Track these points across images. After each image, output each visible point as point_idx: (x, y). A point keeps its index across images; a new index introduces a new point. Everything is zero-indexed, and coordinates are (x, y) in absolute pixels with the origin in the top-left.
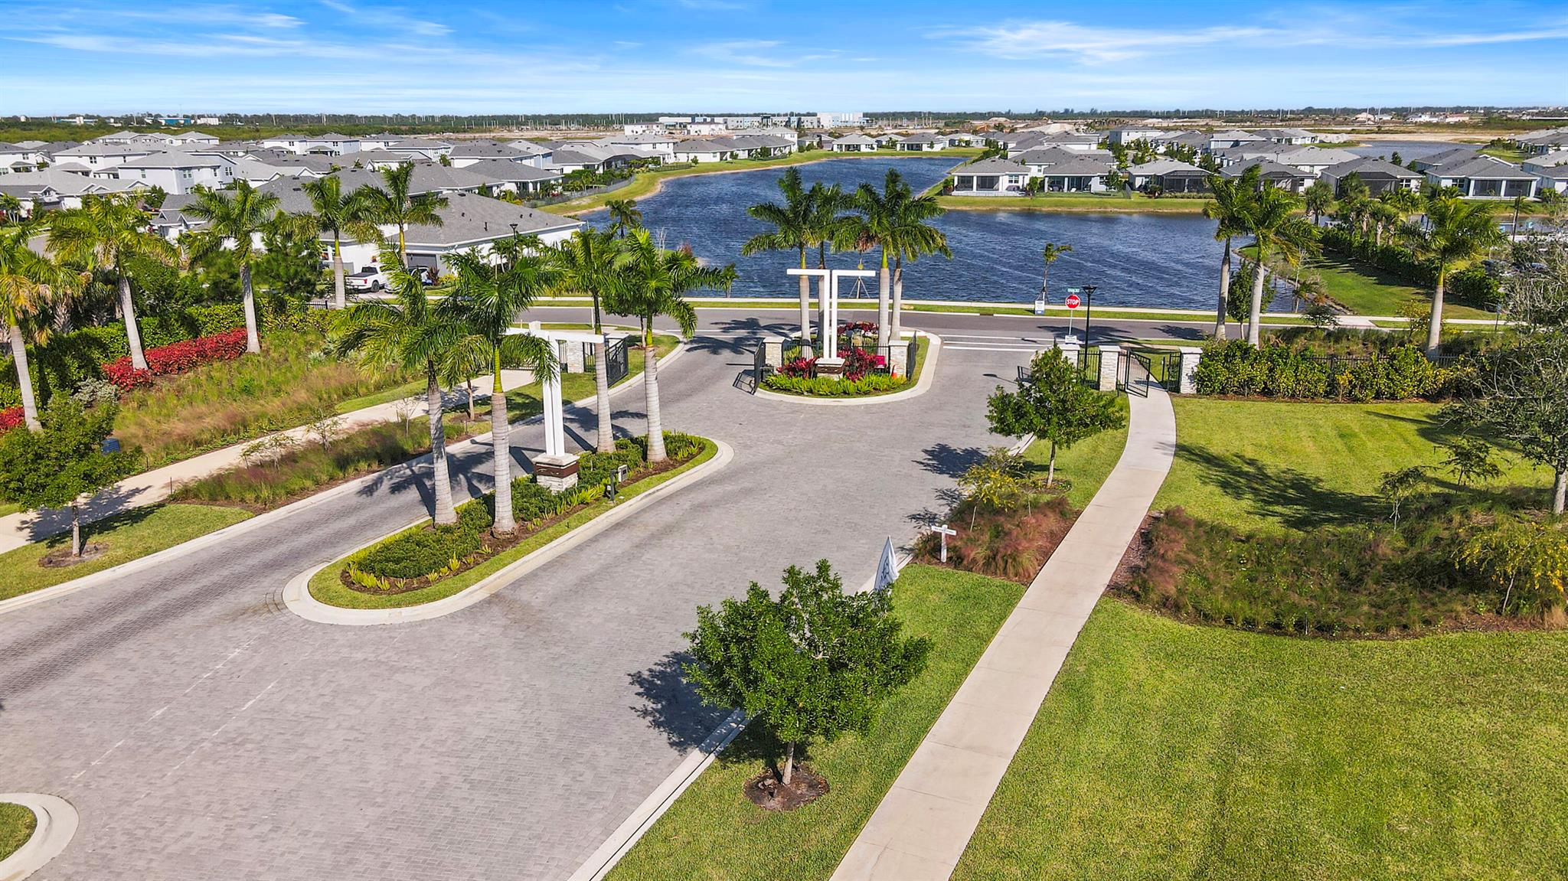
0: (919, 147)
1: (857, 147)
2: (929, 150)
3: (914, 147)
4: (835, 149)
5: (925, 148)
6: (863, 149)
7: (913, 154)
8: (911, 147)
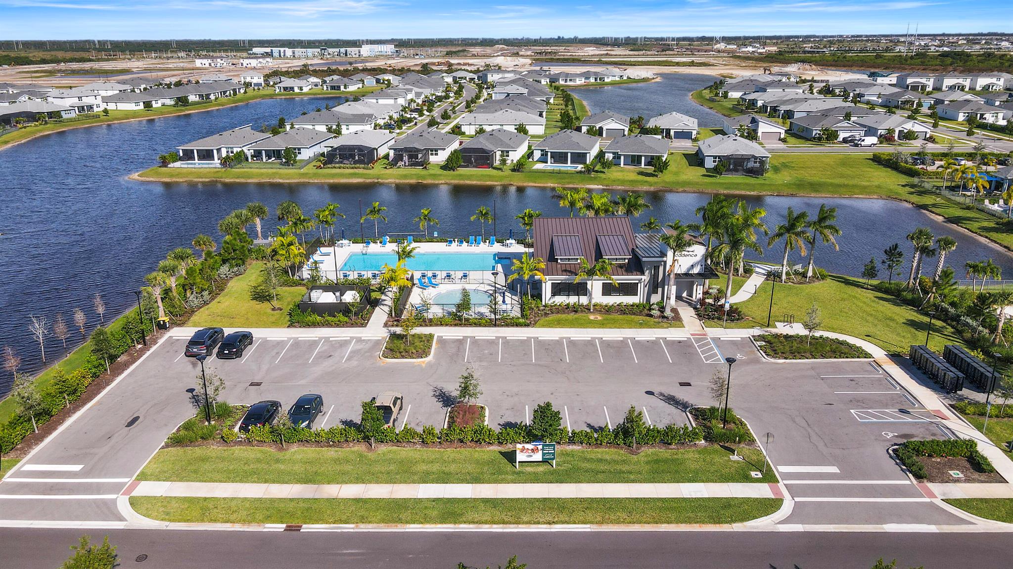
0: (339, 87)
1: (292, 89)
2: (345, 90)
3: (336, 88)
4: (278, 90)
5: (342, 88)
6: (297, 90)
7: (335, 93)
8: (333, 88)
